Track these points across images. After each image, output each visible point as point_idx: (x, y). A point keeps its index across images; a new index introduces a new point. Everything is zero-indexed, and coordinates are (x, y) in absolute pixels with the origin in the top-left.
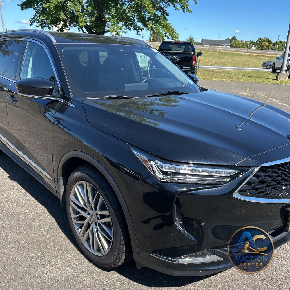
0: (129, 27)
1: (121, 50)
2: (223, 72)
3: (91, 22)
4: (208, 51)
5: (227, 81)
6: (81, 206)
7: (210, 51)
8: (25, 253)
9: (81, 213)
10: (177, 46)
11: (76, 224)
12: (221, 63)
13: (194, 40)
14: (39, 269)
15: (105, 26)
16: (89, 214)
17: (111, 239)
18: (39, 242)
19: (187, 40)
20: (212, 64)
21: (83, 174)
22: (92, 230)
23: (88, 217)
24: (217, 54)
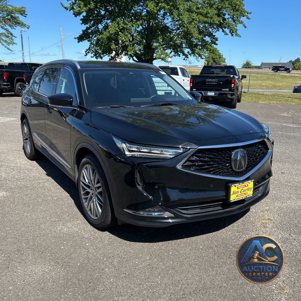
0: (178, 54)
1: (130, 73)
2: (273, 95)
3: (140, 50)
4: (266, 74)
5: (274, 103)
6: (87, 184)
7: (269, 75)
8: (48, 218)
9: (86, 190)
10: (221, 70)
11: (84, 198)
12: (279, 86)
13: (251, 63)
14: (55, 227)
15: (154, 53)
16: (92, 190)
17: (102, 204)
18: (59, 213)
19: (244, 63)
20: (269, 87)
21: (87, 159)
22: (93, 201)
23: (91, 192)
24: (276, 78)
